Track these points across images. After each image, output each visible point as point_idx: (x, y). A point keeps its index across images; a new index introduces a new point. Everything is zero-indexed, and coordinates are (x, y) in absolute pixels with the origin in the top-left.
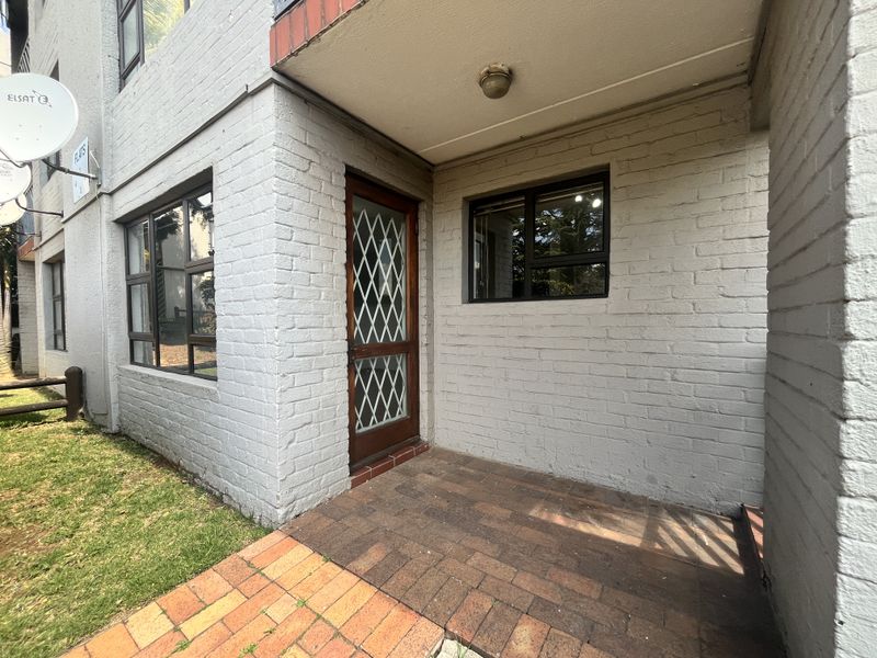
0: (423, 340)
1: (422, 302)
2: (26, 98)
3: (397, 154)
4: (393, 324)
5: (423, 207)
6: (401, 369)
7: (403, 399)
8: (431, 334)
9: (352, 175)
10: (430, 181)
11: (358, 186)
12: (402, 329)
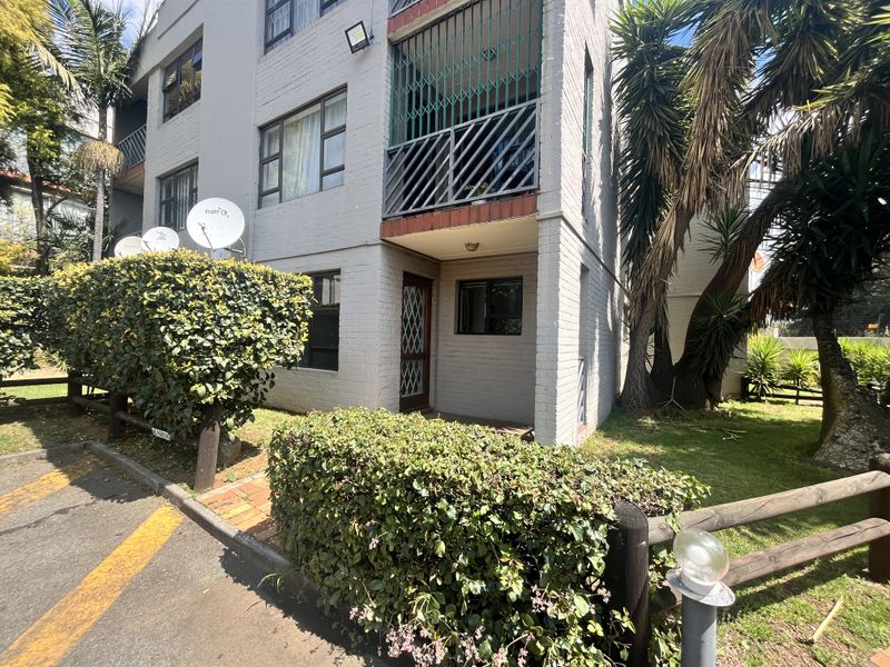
0: (432, 353)
1: (433, 333)
2: (214, 212)
3: (424, 260)
4: (417, 343)
5: (435, 282)
6: (420, 368)
7: (420, 384)
8: (437, 349)
9: (406, 274)
10: (439, 269)
11: (409, 279)
12: (421, 346)
